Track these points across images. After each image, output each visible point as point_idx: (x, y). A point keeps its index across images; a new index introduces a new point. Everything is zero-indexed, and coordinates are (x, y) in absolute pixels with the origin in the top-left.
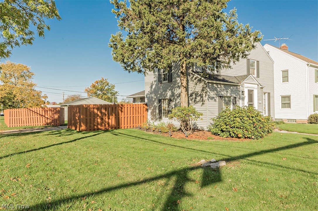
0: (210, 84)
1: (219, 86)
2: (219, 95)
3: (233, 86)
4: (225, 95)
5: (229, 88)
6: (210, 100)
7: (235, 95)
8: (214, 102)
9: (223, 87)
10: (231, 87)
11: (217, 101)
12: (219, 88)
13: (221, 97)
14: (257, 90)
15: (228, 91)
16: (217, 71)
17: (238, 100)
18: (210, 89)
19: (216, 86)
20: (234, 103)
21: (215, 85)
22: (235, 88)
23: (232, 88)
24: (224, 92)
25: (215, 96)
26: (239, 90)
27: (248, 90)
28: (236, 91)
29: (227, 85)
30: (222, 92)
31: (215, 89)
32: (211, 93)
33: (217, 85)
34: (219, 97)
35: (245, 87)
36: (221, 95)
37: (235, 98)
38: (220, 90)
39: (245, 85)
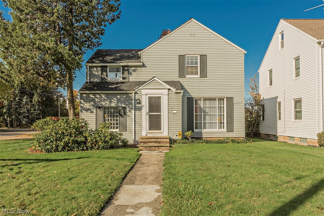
0: (84, 95)
1: (98, 96)
2: (98, 106)
3: (120, 94)
4: (107, 106)
5: (114, 98)
6: (84, 112)
7: (125, 105)
8: (91, 114)
9: (103, 96)
10: (118, 95)
11: (95, 112)
12: (97, 98)
13: (99, 108)
14: (167, 96)
15: (112, 100)
16: (124, 78)
17: (129, 111)
18: (84, 100)
19: (94, 97)
20: (123, 114)
21: (91, 96)
22: (124, 96)
23: (118, 97)
24: (106, 102)
25: (91, 107)
26: (131, 98)
27: (149, 97)
28: (126, 100)
29: (111, 94)
30: (102, 102)
31: (93, 100)
32: (85, 104)
33: (95, 95)
34: (97, 108)
35: (142, 93)
36: (100, 106)
37: (125, 108)
38: (99, 101)
39: (143, 91)
